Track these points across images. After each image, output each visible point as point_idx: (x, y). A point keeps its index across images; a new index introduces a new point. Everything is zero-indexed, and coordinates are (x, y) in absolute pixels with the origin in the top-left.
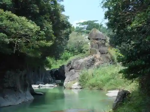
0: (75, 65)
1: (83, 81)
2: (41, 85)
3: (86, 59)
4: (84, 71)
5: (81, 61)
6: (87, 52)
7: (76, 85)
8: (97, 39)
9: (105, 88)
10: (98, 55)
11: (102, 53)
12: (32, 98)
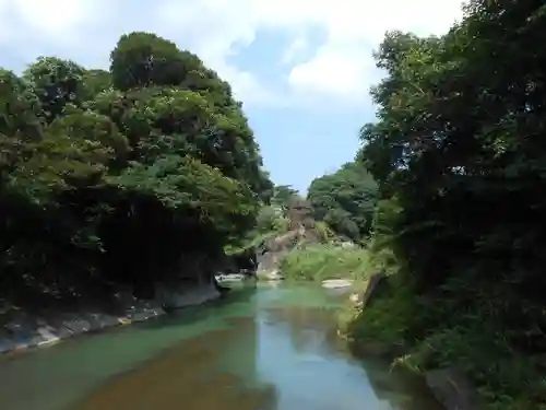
0: (270, 246)
1: (284, 266)
2: (222, 276)
3: (285, 236)
4: (285, 253)
5: (279, 239)
6: (280, 230)
7: (274, 274)
8: (299, 208)
9: (316, 276)
10: (302, 231)
11: (308, 228)
12: (218, 293)
